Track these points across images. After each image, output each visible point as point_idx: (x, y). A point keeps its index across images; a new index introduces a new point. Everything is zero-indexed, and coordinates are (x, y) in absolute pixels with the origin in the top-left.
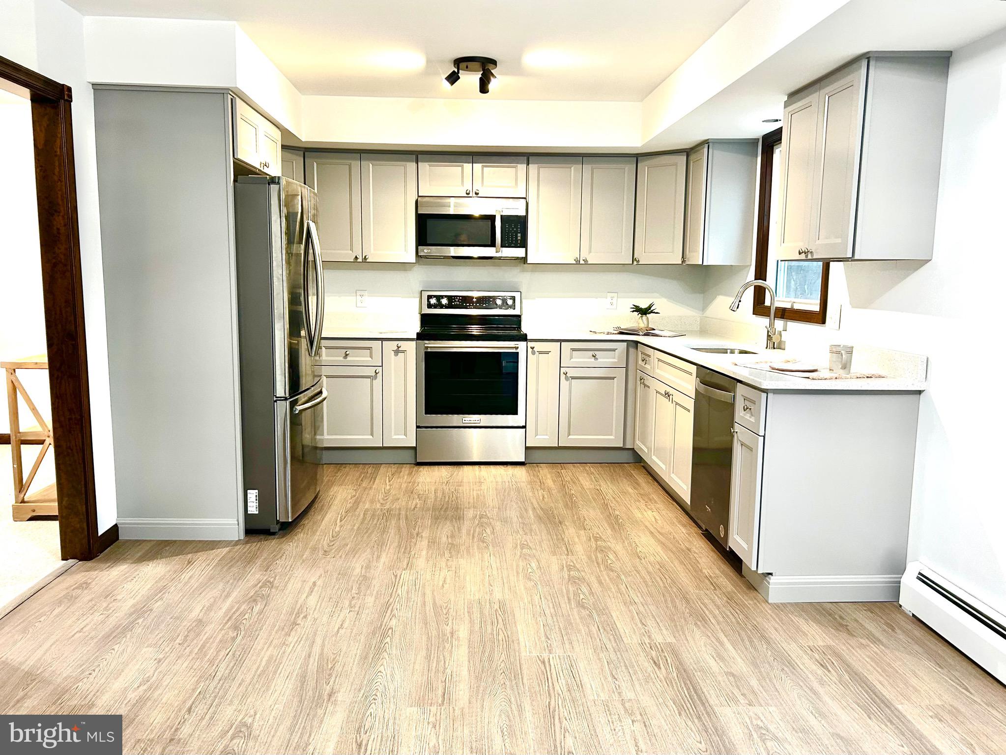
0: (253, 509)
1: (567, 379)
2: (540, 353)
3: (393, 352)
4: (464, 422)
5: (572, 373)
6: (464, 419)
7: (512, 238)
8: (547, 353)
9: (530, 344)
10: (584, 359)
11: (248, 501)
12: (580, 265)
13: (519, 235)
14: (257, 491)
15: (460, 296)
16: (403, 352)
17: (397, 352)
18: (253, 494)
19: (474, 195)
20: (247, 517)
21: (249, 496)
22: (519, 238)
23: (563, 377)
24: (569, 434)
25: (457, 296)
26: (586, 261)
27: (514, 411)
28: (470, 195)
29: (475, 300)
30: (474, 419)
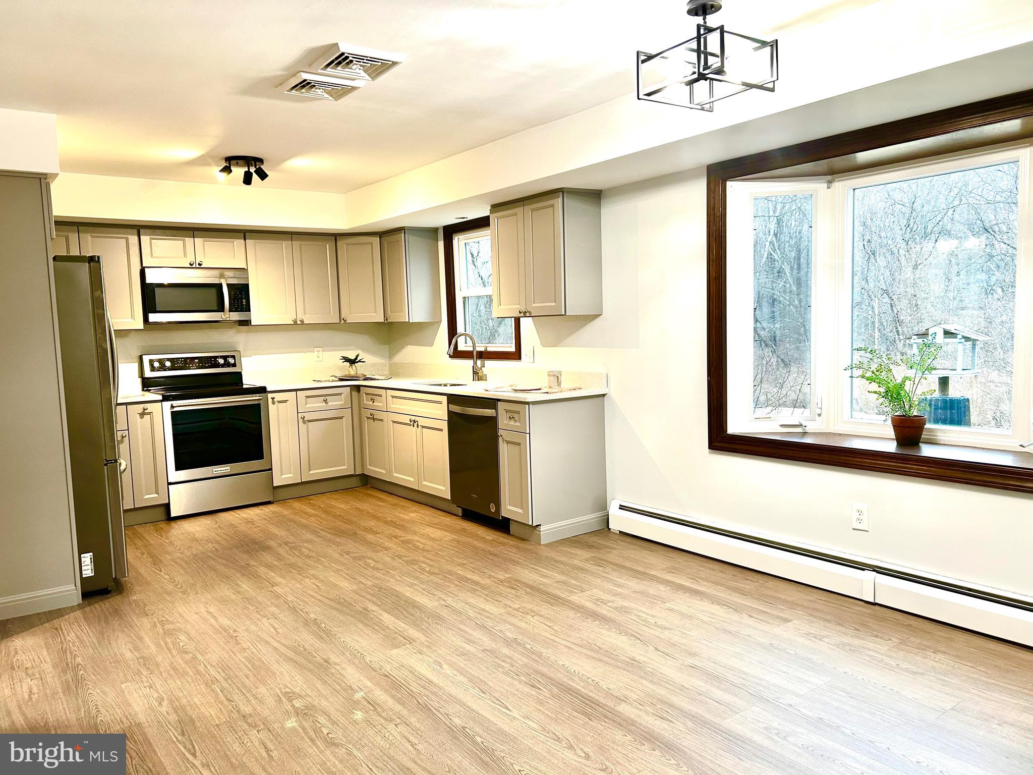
0: (88, 572)
1: (304, 422)
2: (280, 402)
3: (138, 415)
4: (214, 472)
5: (308, 417)
6: (214, 470)
7: (238, 303)
8: (285, 401)
9: (270, 396)
10: (318, 404)
11: (83, 565)
12: (297, 326)
13: (244, 300)
14: (91, 554)
15: (182, 358)
16: (149, 413)
17: (142, 415)
18: (87, 558)
19: (198, 266)
20: (84, 581)
21: (83, 560)
22: (244, 303)
23: (301, 421)
24: (310, 470)
25: (179, 358)
26: (302, 321)
27: (260, 456)
28: (194, 266)
29: (197, 361)
30: (224, 469)
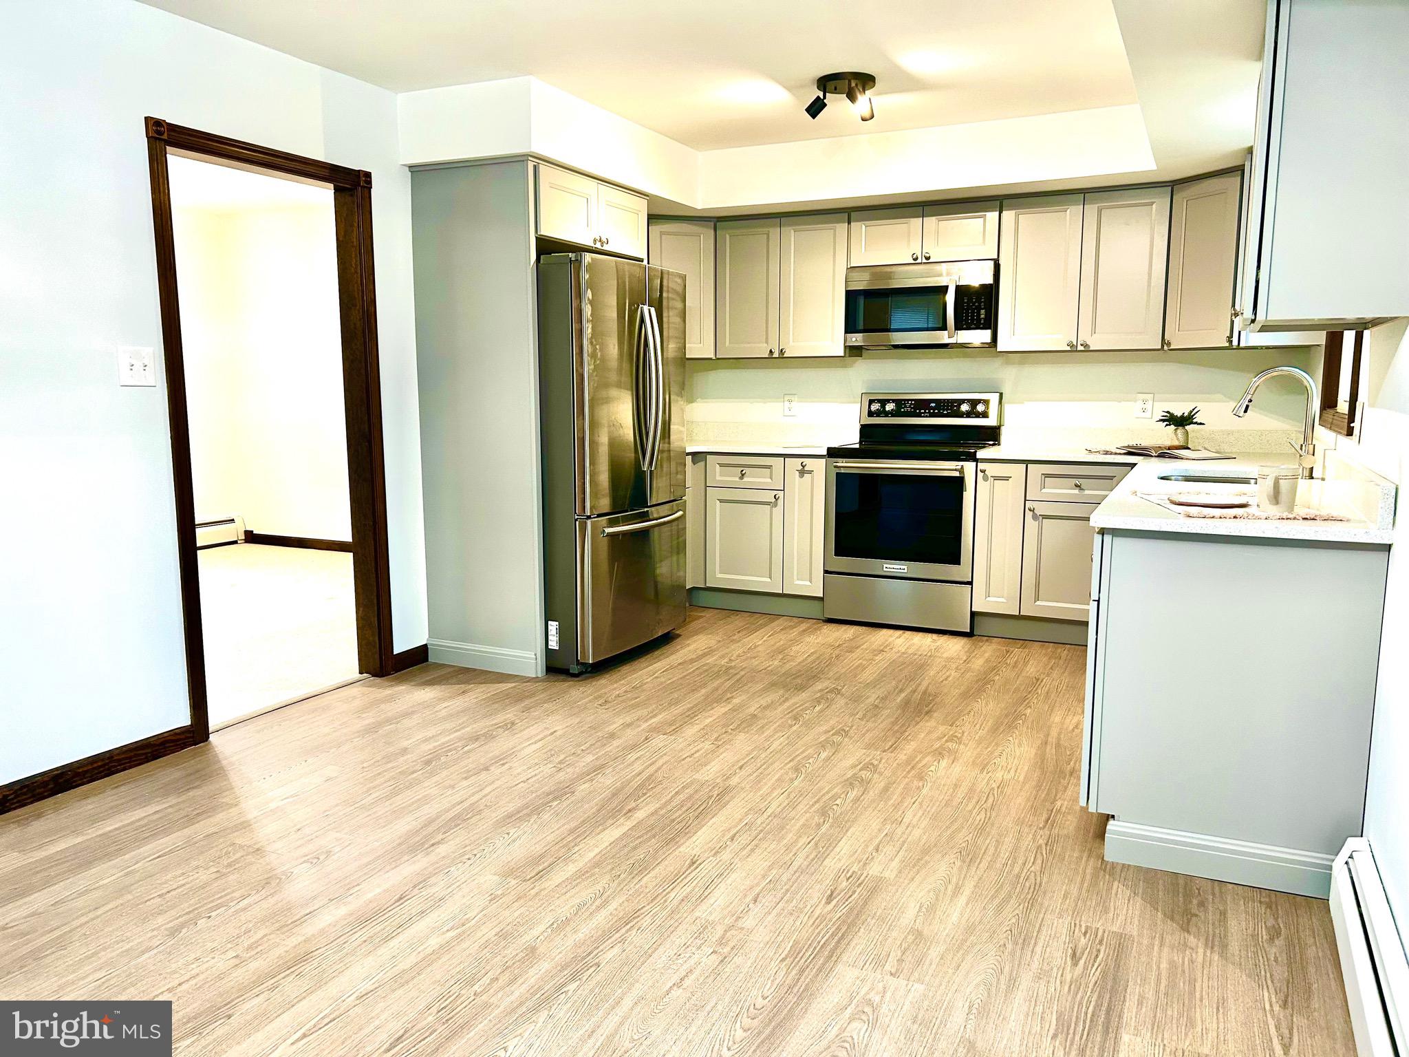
0: (554, 644)
1: (1035, 517)
2: (996, 478)
3: (798, 472)
4: (885, 569)
5: (1041, 509)
6: (885, 566)
7: (973, 316)
8: (1007, 479)
9: (981, 466)
10: (1064, 490)
11: (549, 633)
12: (1077, 352)
13: (983, 312)
14: (557, 623)
15: (912, 400)
16: (810, 472)
17: (803, 472)
18: (553, 626)
19: (924, 261)
20: (549, 652)
21: (550, 627)
22: (982, 316)
23: (1029, 515)
24: (1037, 598)
25: (908, 400)
26: (1086, 346)
27: (955, 559)
28: (919, 261)
29: (933, 405)
30: (899, 567)
